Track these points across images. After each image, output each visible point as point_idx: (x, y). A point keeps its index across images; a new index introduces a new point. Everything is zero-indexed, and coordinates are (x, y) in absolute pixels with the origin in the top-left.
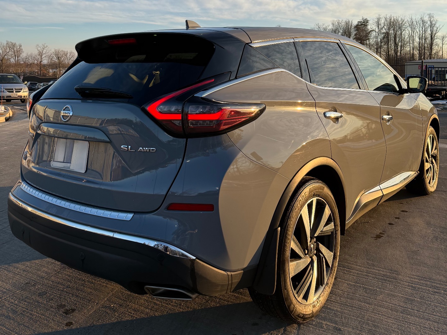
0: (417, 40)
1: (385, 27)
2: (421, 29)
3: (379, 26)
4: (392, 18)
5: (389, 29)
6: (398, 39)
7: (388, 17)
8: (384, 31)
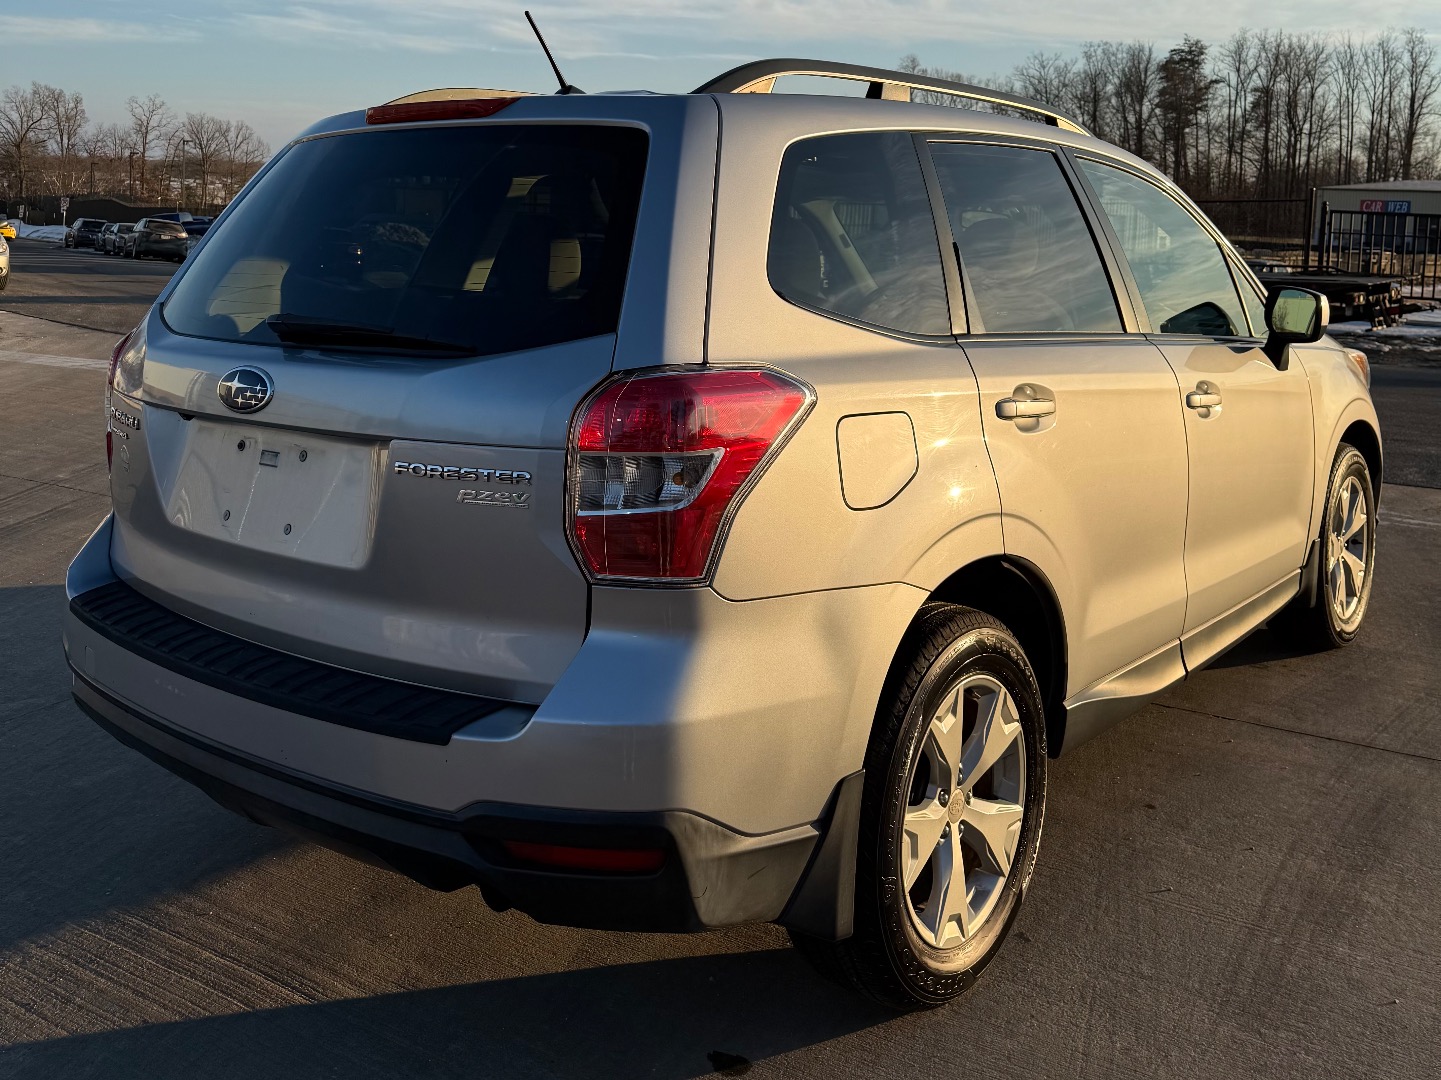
0: (1365, 113)
1: (1262, 71)
2: (1379, 79)
3: (1242, 66)
4: (1286, 42)
5: (1273, 75)
6: (1300, 112)
7: (1271, 40)
8: (1255, 82)
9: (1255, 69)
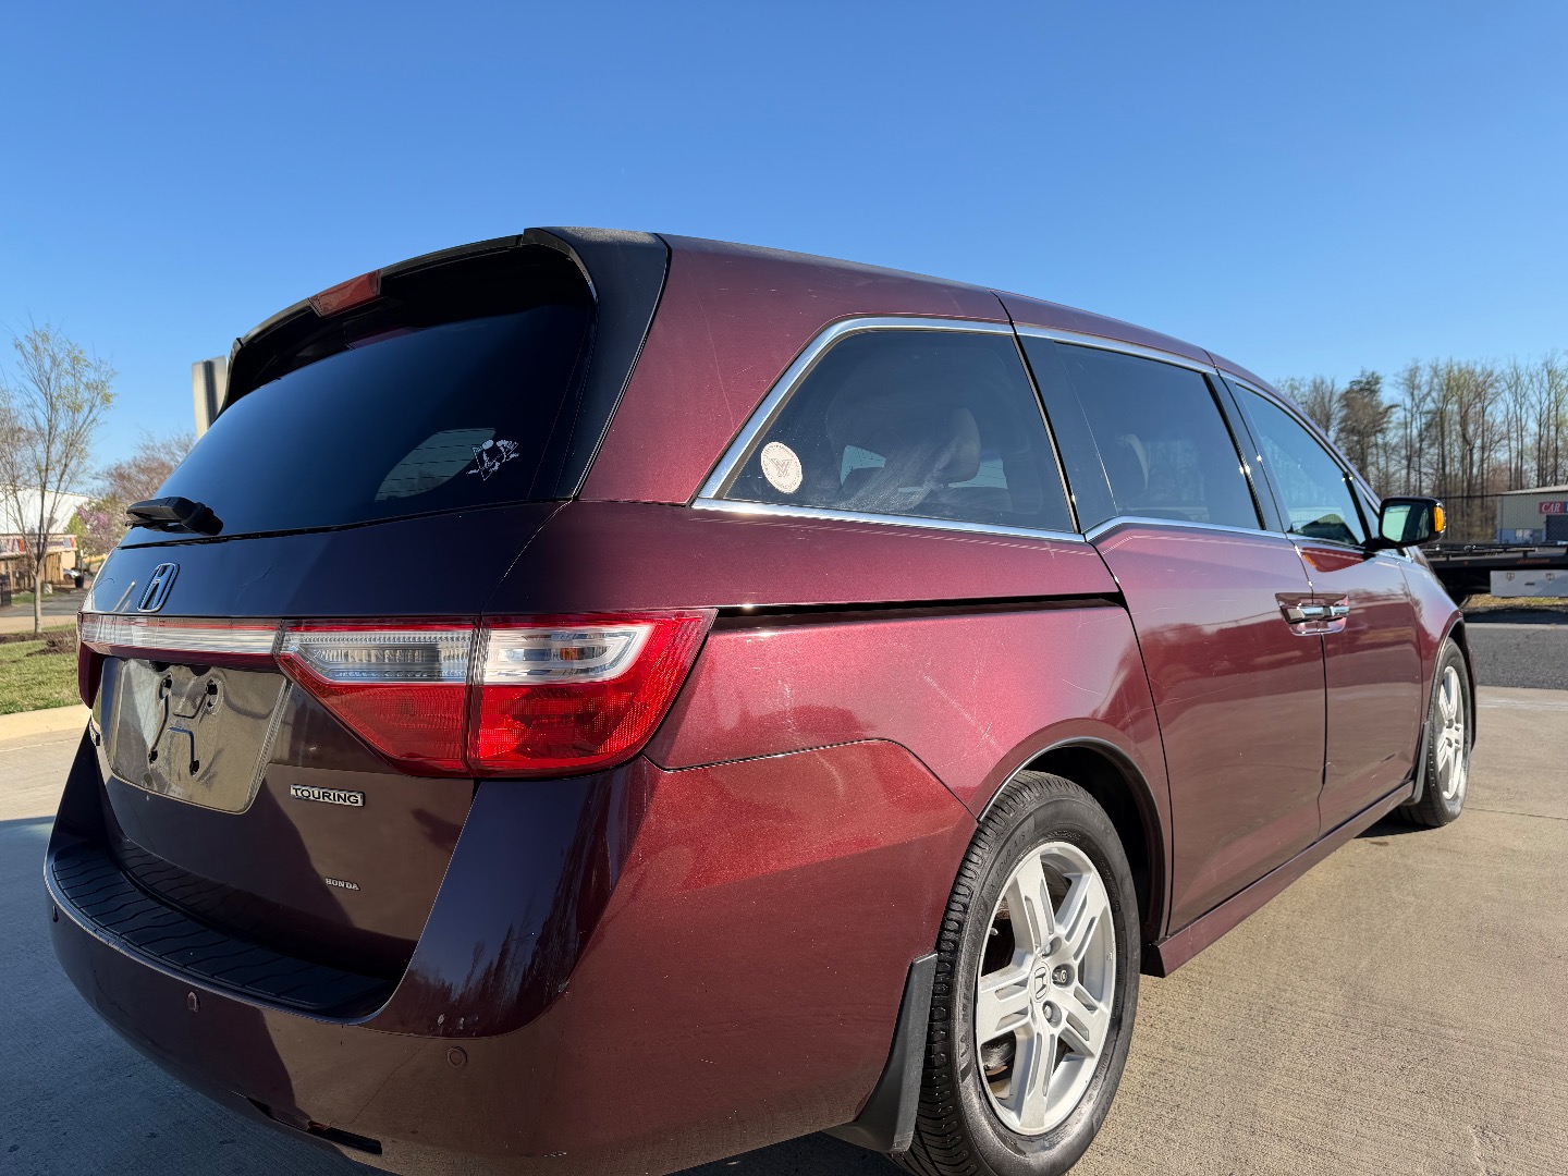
0: (1533, 427)
1: (1434, 394)
2: (1544, 395)
3: (1416, 392)
4: (1456, 368)
5: (1446, 400)
6: (1471, 429)
7: (1442, 365)
8: (1429, 405)
9: (1429, 394)
